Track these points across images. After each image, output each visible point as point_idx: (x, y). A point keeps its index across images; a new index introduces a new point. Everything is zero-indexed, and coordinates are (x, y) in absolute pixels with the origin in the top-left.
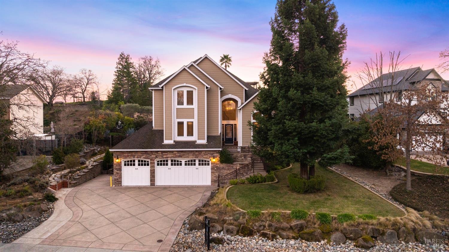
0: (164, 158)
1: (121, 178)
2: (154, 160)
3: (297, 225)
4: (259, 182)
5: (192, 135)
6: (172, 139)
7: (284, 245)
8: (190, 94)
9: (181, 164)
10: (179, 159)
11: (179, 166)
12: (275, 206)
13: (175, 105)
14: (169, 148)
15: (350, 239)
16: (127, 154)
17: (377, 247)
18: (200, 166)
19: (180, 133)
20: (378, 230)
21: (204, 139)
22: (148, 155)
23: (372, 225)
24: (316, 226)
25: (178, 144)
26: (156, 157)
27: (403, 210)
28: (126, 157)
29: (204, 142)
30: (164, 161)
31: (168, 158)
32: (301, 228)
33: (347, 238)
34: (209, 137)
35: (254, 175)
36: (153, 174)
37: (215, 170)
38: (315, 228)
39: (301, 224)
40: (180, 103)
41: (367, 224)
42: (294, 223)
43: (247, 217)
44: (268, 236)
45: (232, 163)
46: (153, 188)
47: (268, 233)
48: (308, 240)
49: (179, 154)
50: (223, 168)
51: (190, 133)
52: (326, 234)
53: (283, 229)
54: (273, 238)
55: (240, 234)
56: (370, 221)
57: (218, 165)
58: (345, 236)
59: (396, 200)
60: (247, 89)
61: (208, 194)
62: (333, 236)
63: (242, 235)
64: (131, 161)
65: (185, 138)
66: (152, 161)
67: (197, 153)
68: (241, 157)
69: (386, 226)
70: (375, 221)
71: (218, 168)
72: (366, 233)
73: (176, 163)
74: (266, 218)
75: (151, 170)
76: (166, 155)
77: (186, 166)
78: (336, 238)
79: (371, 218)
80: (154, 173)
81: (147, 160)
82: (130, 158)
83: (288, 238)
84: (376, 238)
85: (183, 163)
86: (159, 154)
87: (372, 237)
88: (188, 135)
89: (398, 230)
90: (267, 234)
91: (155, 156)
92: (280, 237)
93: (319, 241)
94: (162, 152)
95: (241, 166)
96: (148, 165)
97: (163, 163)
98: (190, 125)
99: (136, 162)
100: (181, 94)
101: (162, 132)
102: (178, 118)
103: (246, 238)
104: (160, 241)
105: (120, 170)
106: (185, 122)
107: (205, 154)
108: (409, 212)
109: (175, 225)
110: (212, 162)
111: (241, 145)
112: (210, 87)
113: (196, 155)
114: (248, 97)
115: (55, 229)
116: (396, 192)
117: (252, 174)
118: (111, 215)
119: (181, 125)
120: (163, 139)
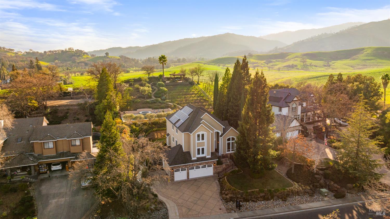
1: (174, 178)
6: (196, 157)
7: (261, 204)
8: (203, 135)
10: (199, 166)
13: (196, 141)
14: (195, 162)
15: (280, 198)
17: (288, 200)
18: (208, 168)
19: (199, 153)
20: (288, 194)
22: (185, 166)
23: (286, 192)
25: (199, 159)
26: (190, 166)
27: (292, 183)
28: (176, 168)
29: (210, 156)
31: (194, 166)
32: (264, 196)
36: (188, 174)
38: (268, 196)
40: (199, 140)
41: (284, 192)
43: (245, 194)
45: (222, 165)
48: (267, 200)
50: (218, 167)
51: (203, 153)
54: (256, 202)
55: (245, 201)
57: (216, 166)
59: (289, 178)
60: (224, 127)
62: (274, 198)
64: (178, 170)
65: (201, 155)
66: (188, 169)
68: (224, 160)
69: (289, 192)
71: (216, 168)
72: (284, 195)
73: (198, 168)
75: (187, 172)
78: (276, 198)
79: (285, 189)
81: (185, 168)
82: (178, 168)
83: (261, 201)
85: (201, 167)
87: (286, 197)
89: (293, 193)
90: (254, 200)
92: (258, 201)
93: (271, 200)
94: (192, 164)
96: (186, 170)
97: (192, 168)
98: (203, 149)
99: (180, 170)
100: (199, 136)
101: (189, 153)
102: (197, 147)
103: (248, 203)
104: (220, 209)
105: (174, 174)
106: (201, 148)
107: (211, 162)
108: (295, 184)
109: (219, 201)
110: (214, 165)
111: (222, 153)
112: (212, 132)
113: (207, 163)
114: (225, 131)
115: (177, 211)
116: (289, 174)
117: (232, 170)
118: (190, 200)
119: (199, 150)
120: (191, 157)
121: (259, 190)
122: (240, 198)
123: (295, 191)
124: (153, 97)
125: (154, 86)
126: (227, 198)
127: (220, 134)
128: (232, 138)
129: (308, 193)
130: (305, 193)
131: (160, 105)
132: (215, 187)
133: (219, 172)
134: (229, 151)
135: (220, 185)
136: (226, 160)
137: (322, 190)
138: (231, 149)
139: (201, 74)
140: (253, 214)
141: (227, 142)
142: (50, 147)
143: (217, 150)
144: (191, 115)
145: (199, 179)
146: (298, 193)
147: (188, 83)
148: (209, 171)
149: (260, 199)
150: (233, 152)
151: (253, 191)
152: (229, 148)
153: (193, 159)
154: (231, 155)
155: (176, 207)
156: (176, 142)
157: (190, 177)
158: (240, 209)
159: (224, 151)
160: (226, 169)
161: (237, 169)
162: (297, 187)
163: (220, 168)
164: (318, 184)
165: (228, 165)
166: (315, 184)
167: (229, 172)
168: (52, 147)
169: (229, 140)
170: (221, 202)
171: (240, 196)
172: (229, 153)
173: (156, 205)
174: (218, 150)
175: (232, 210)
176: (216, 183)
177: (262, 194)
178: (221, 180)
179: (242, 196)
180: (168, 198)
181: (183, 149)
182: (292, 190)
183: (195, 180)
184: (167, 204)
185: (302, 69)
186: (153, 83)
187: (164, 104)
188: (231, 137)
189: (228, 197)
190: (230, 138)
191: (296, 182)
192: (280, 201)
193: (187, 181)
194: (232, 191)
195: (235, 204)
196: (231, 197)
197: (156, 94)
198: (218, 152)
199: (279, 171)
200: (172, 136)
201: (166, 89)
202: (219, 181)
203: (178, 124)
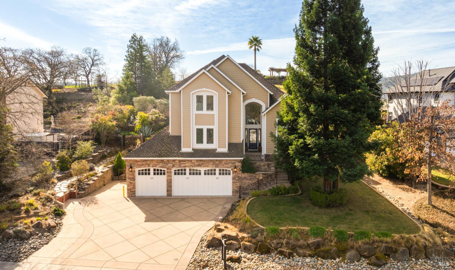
0: (181, 167)
1: (134, 187)
2: (171, 169)
3: (314, 242)
4: (282, 194)
5: (212, 142)
6: (190, 147)
7: (300, 263)
8: (210, 99)
9: (200, 174)
10: (198, 168)
11: (198, 176)
12: (295, 222)
13: (194, 111)
14: (187, 157)
15: (365, 257)
16: (141, 163)
17: (389, 265)
18: (220, 176)
19: (200, 140)
20: (391, 248)
21: (225, 147)
22: (165, 164)
23: (386, 242)
24: (333, 244)
27: (420, 226)
28: (140, 166)
29: (225, 150)
30: (182, 170)
31: (186, 166)
32: (318, 245)
33: (361, 256)
34: (230, 144)
35: (277, 186)
36: (170, 184)
37: (237, 180)
38: (331, 245)
39: (318, 242)
40: (200, 108)
41: (382, 242)
42: (311, 240)
43: (265, 234)
44: (285, 253)
45: (254, 173)
46: (170, 199)
47: (285, 250)
48: (323, 258)
49: (198, 163)
50: (245, 178)
51: (210, 140)
52: (341, 253)
53: (301, 247)
55: (257, 251)
56: (385, 239)
57: (240, 175)
58: (360, 254)
60: (272, 93)
61: (229, 206)
62: (348, 254)
63: (260, 253)
64: (146, 170)
65: (205, 146)
66: (168, 171)
67: (218, 162)
68: (264, 165)
69: (399, 244)
70: (389, 239)
71: (240, 179)
72: (380, 250)
73: (194, 172)
74: (284, 235)
75: (167, 180)
76: (184, 164)
77: (206, 176)
78: (351, 256)
79: (386, 235)
80: (171, 182)
81: (163, 169)
82: (144, 167)
83: (305, 256)
84: (389, 256)
85: (203, 173)
86: (177, 162)
87: (385, 255)
88: (208, 143)
89: (410, 248)
90: (284, 252)
91: (172, 165)
92: (297, 255)
93: (335, 259)
94: (180, 161)
95: (264, 176)
96: (164, 174)
97: (181, 172)
98: (210, 132)
99: (152, 171)
100: (200, 99)
101: (180, 139)
102: (196, 124)
103: (263, 256)
105: (134, 179)
106: (205, 128)
107: (227, 163)
110: (234, 173)
111: (265, 153)
112: (231, 93)
113: (216, 164)
119: (200, 132)
120: (181, 146)
127: (264, 108)
133: (242, 189)
146: (425, 251)
148: (222, 185)
153: (184, 150)
157: (174, 192)
160: (261, 183)
167: (266, 189)
178: (238, 203)
181: (169, 130)
182: (409, 242)
183: (184, 199)
194: (240, 223)
202: (233, 206)
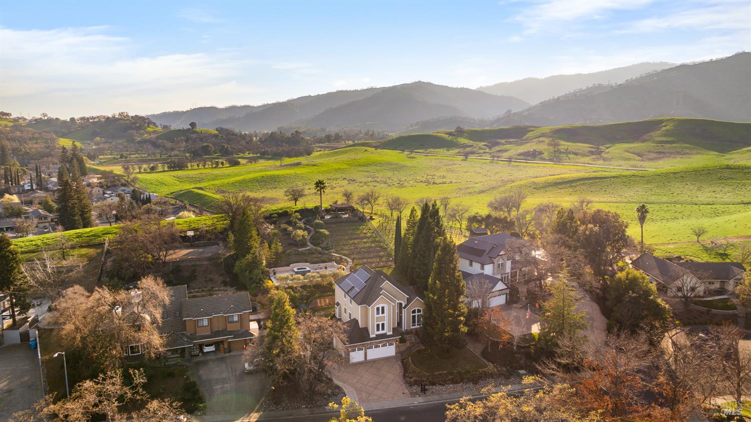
1: (349, 359)
2: (366, 347)
4: (421, 353)
6: (375, 334)
7: (449, 387)
8: (383, 308)
9: (379, 347)
10: (379, 344)
12: (440, 370)
13: (375, 315)
14: (373, 339)
15: (470, 381)
17: (480, 383)
18: (389, 346)
19: (378, 330)
20: (479, 375)
23: (477, 373)
25: (379, 337)
26: (368, 345)
27: (487, 363)
28: (352, 347)
29: (391, 333)
31: (373, 344)
34: (393, 330)
36: (366, 354)
38: (458, 378)
39: (453, 377)
40: (378, 313)
43: (431, 377)
45: (406, 343)
48: (456, 383)
50: (401, 346)
51: (383, 329)
53: (446, 380)
54: (444, 385)
55: (432, 385)
59: (484, 357)
60: (408, 297)
61: (400, 361)
62: (464, 381)
65: (381, 332)
67: (389, 340)
68: (408, 337)
69: (482, 373)
71: (399, 346)
73: (377, 347)
74: (438, 376)
81: (363, 347)
82: (355, 348)
83: (449, 384)
85: (381, 346)
87: (478, 378)
90: (441, 383)
93: (460, 383)
94: (370, 342)
96: (363, 350)
97: (371, 348)
98: (383, 325)
99: (357, 349)
100: (378, 309)
101: (366, 330)
102: (377, 322)
103: (434, 387)
104: (403, 393)
105: (349, 355)
106: (380, 323)
107: (392, 340)
108: (490, 365)
109: (401, 385)
110: (396, 344)
111: (406, 329)
112: (394, 304)
113: (387, 341)
114: (409, 301)
115: (356, 396)
116: (484, 354)
117: (418, 349)
118: (369, 384)
119: (378, 325)
120: (369, 334)
121: (448, 372)
122: (426, 381)
123: (488, 372)
124: (309, 244)
125: (308, 225)
126: (411, 382)
127: (403, 305)
128: (418, 310)
129: (503, 375)
130: (500, 375)
131: (320, 257)
132: (398, 369)
133: (402, 352)
134: (415, 325)
135: (403, 367)
136: (410, 337)
137: (520, 371)
138: (416, 324)
139: (376, 203)
140: (439, 398)
141: (412, 315)
142: (204, 325)
143: (400, 324)
144: (369, 282)
145: (378, 360)
146: (492, 375)
147: (357, 219)
148: (390, 351)
149: (447, 383)
150: (418, 326)
151: (440, 374)
152: (414, 322)
153: (372, 336)
154: (416, 330)
155: (354, 392)
156: (350, 314)
157: (368, 358)
158: (425, 393)
159: (408, 326)
160: (410, 348)
161: (423, 347)
162: (491, 369)
163: (403, 347)
164: (517, 365)
165: (413, 342)
166: (514, 365)
167: (414, 351)
168: (207, 325)
169: (414, 312)
170: (404, 385)
171: (425, 379)
172: (414, 329)
173: (332, 390)
174: (402, 324)
175: (417, 394)
176: (399, 364)
177: (450, 377)
178: (404, 361)
179: (427, 379)
180: (344, 382)
181: (359, 325)
182: (485, 372)
183: (374, 361)
184: (344, 389)
185: (550, 160)
186: (306, 220)
187: (326, 256)
188: (416, 308)
189: (412, 380)
190: (415, 310)
191: (492, 363)
192: (471, 385)
193: (365, 362)
194: (418, 373)
195: (420, 388)
196: (415, 381)
197: (313, 239)
198: (401, 327)
199: (473, 350)
200: (343, 307)
201: (327, 233)
202: (402, 362)
203: (353, 293)
